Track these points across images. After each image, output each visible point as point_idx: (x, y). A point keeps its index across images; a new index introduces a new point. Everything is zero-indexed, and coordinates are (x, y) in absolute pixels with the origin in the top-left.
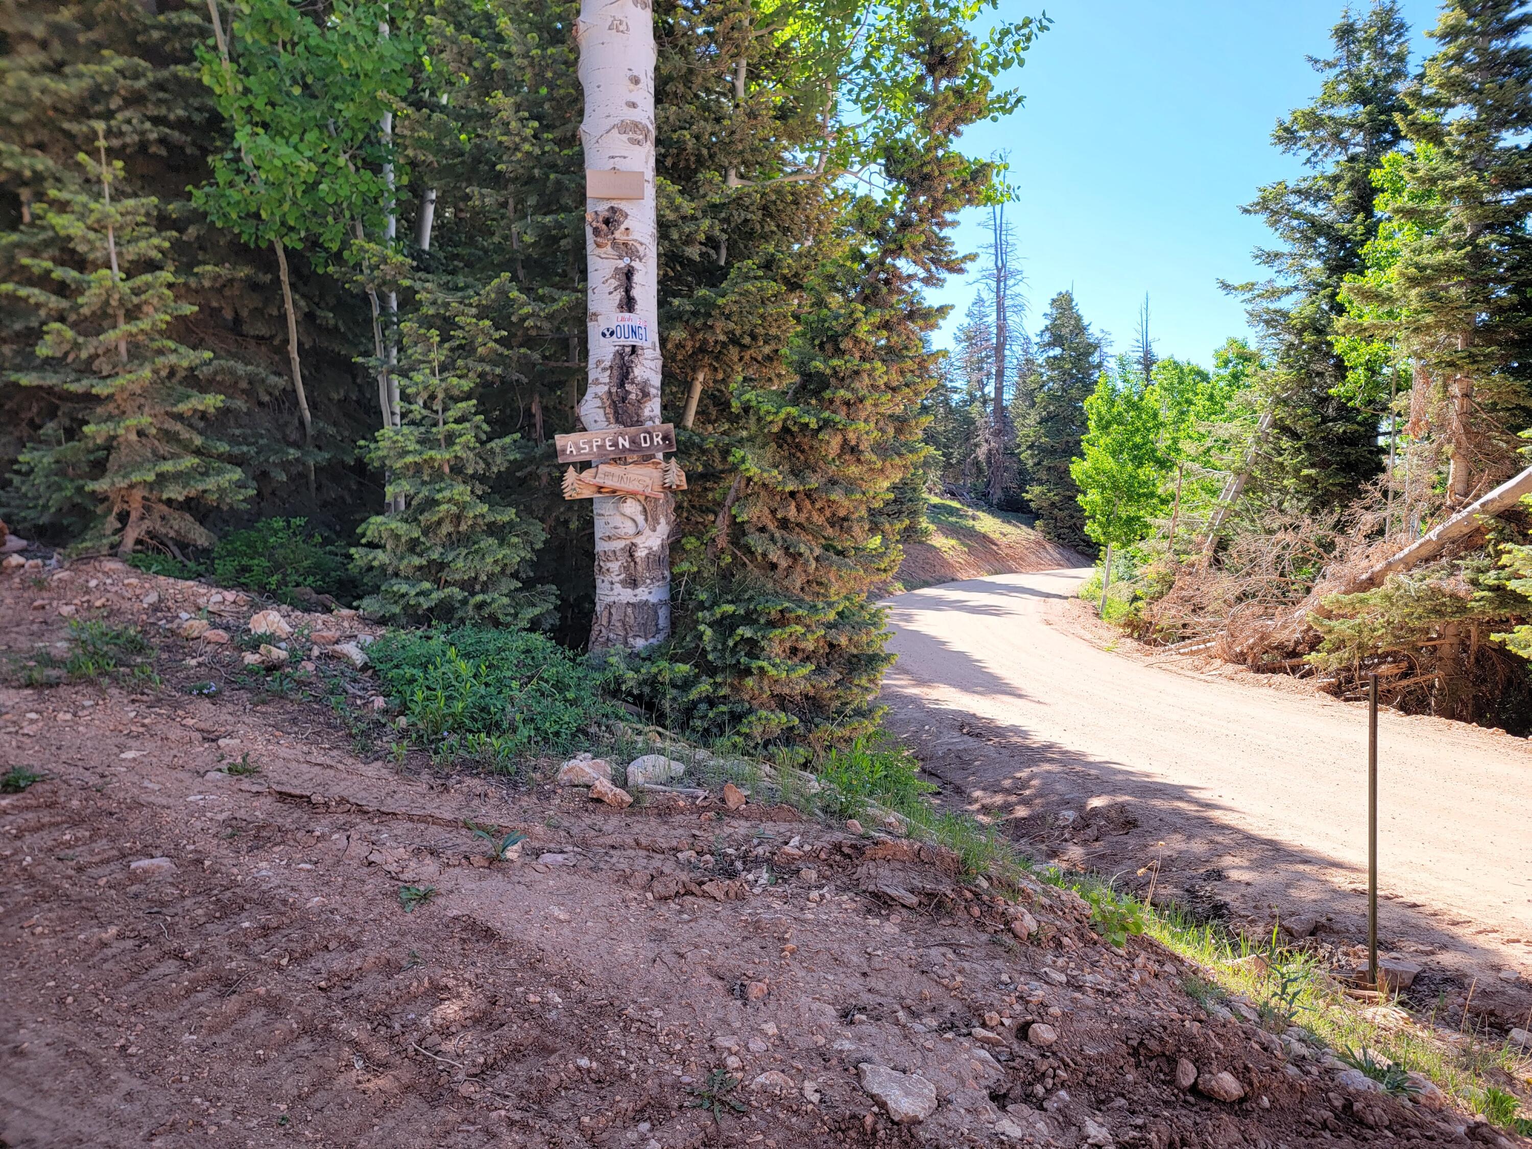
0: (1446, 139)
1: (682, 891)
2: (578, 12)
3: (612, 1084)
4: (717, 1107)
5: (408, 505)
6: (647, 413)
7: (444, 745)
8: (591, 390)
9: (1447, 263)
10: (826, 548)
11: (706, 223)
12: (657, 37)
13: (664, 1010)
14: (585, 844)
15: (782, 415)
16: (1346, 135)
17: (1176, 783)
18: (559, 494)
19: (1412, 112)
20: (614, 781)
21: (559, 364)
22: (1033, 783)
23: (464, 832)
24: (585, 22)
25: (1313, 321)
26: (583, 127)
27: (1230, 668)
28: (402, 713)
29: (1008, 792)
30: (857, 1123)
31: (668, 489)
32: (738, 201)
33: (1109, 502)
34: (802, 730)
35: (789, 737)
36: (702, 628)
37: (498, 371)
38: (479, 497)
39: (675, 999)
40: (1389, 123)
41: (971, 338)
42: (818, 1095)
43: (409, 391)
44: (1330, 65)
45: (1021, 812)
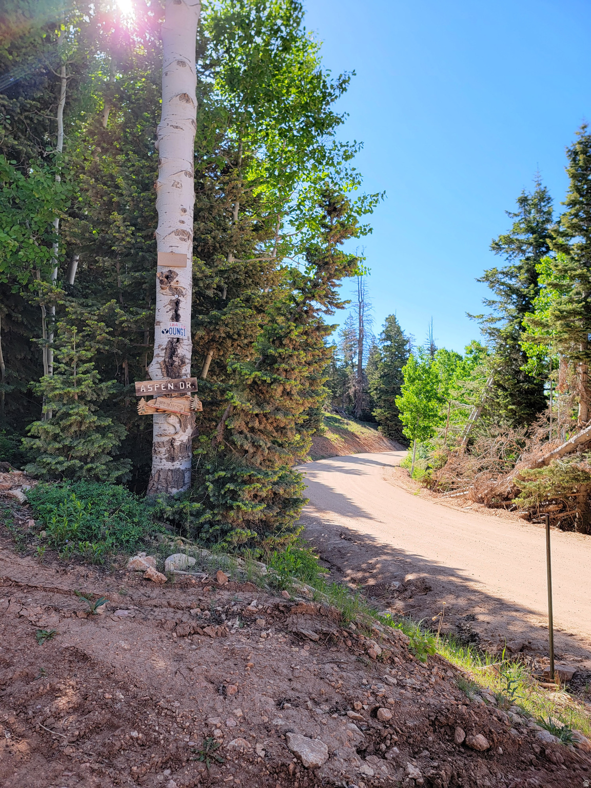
0: (571, 252)
1: (192, 632)
2: (157, 176)
3: (150, 747)
4: (208, 760)
5: (54, 416)
6: (183, 372)
7: (66, 548)
8: (155, 360)
9: (574, 310)
10: (274, 442)
11: (217, 279)
12: (196, 190)
13: (180, 702)
14: (140, 605)
15: (253, 376)
16: (524, 248)
17: (450, 567)
18: (136, 412)
19: (555, 239)
20: (157, 569)
21: (139, 345)
22: (378, 566)
23: (74, 597)
24: (160, 181)
25: (511, 334)
26: (157, 231)
27: (476, 505)
28: (44, 529)
29: (364, 571)
30: (285, 769)
31: (192, 410)
32: (234, 269)
33: (414, 418)
34: (259, 539)
35: (252, 543)
36: (208, 484)
37: (107, 348)
38: (92, 412)
39: (187, 695)
40: (544, 243)
41: (346, 335)
42: (264, 752)
43: (59, 357)
44: (516, 215)
45: (372, 582)
